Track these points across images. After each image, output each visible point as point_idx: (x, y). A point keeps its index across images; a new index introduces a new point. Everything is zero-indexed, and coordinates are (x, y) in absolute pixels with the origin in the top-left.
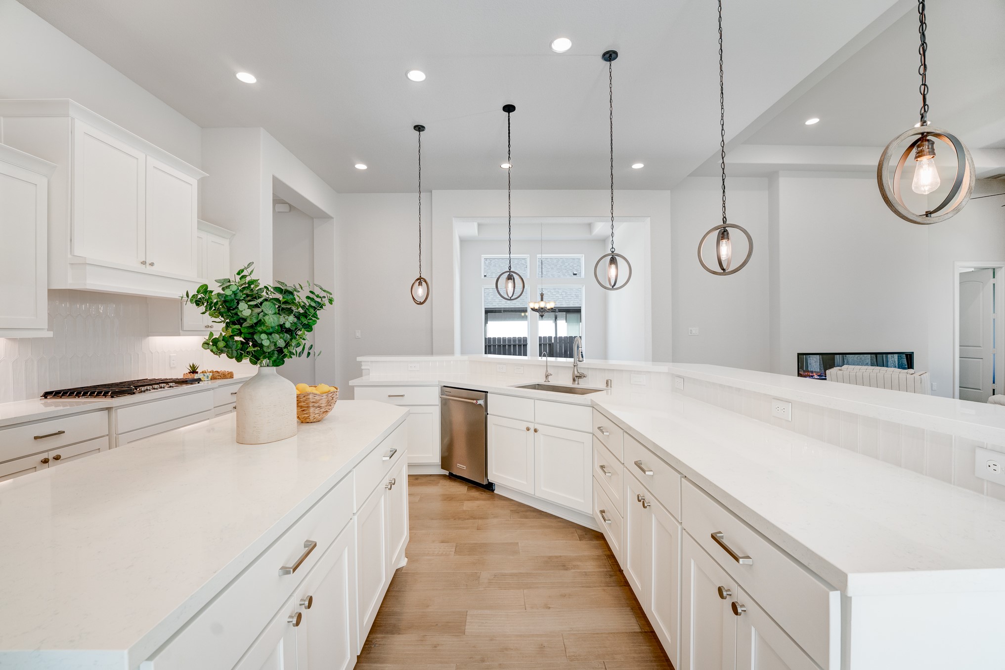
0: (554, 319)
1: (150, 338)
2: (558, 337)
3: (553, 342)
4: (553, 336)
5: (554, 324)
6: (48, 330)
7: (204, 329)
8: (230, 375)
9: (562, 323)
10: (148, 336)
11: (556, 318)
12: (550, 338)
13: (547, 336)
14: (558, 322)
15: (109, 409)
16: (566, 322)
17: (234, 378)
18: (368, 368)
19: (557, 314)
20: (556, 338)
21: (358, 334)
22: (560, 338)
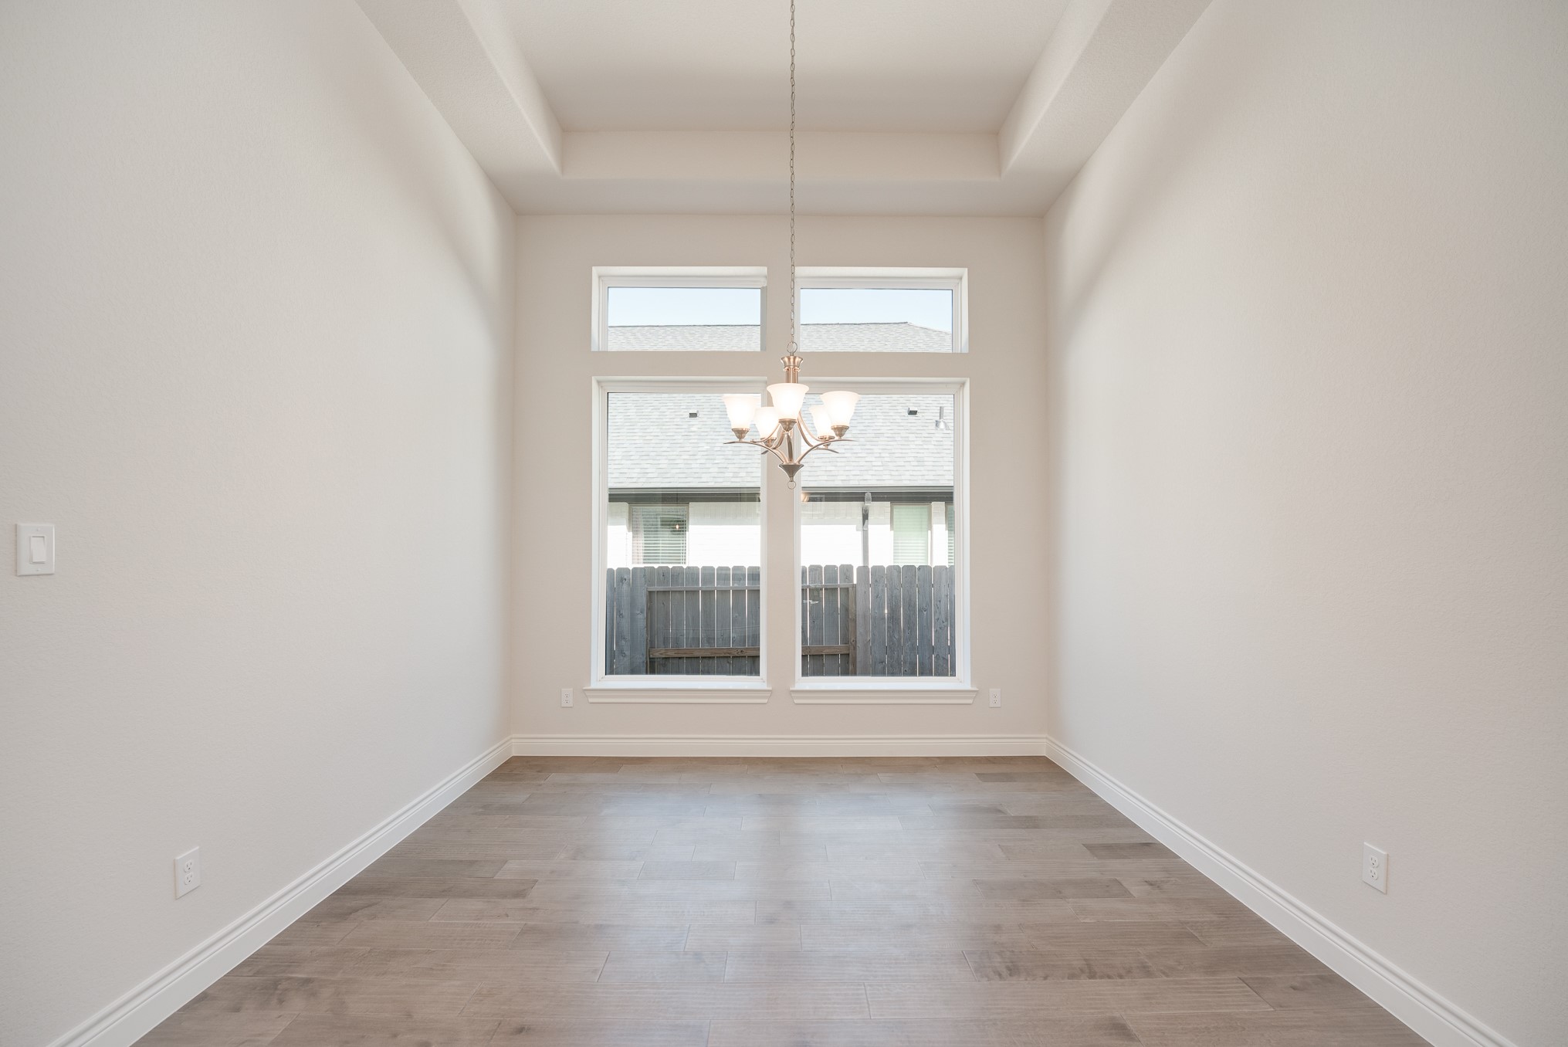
0: (861, 518)
2: (870, 567)
3: (855, 582)
4: (857, 562)
5: (860, 534)
9: (881, 533)
11: (865, 517)
12: (847, 570)
13: (838, 563)
14: (873, 528)
16: (892, 528)
19: (867, 504)
20: (863, 570)
22: (878, 570)
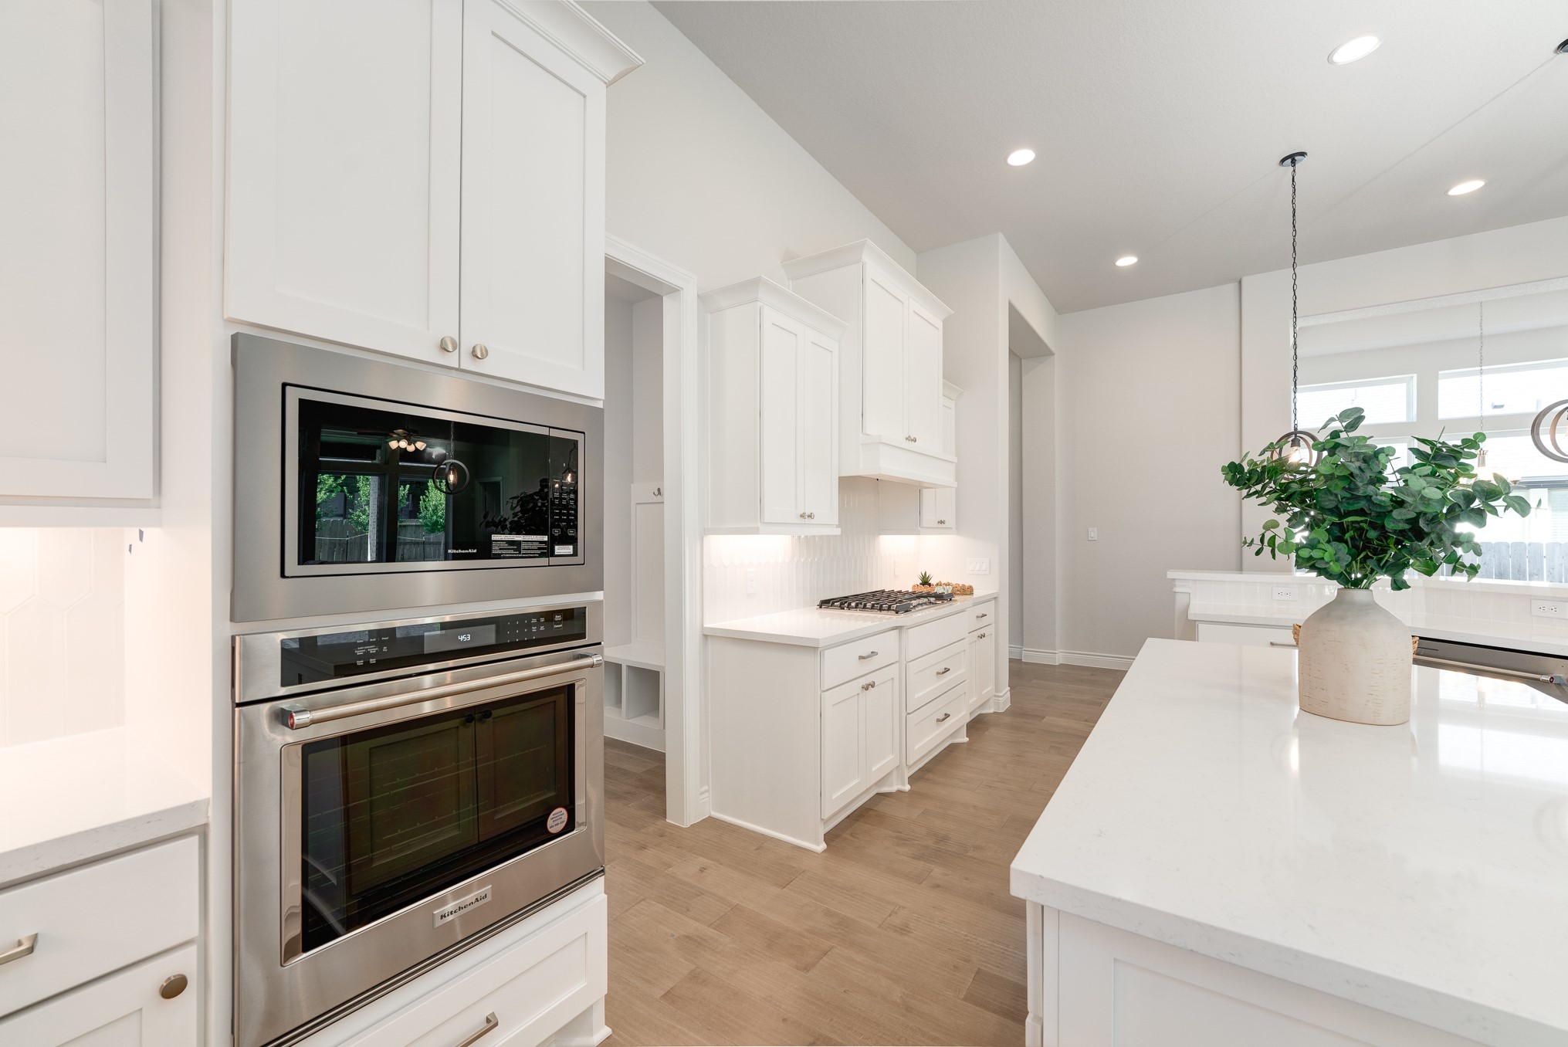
1: (881, 536)
6: (837, 526)
7: (937, 525)
8: (969, 590)
10: (879, 534)
15: (899, 628)
17: (975, 596)
18: (1187, 590)
21: (1093, 534)
